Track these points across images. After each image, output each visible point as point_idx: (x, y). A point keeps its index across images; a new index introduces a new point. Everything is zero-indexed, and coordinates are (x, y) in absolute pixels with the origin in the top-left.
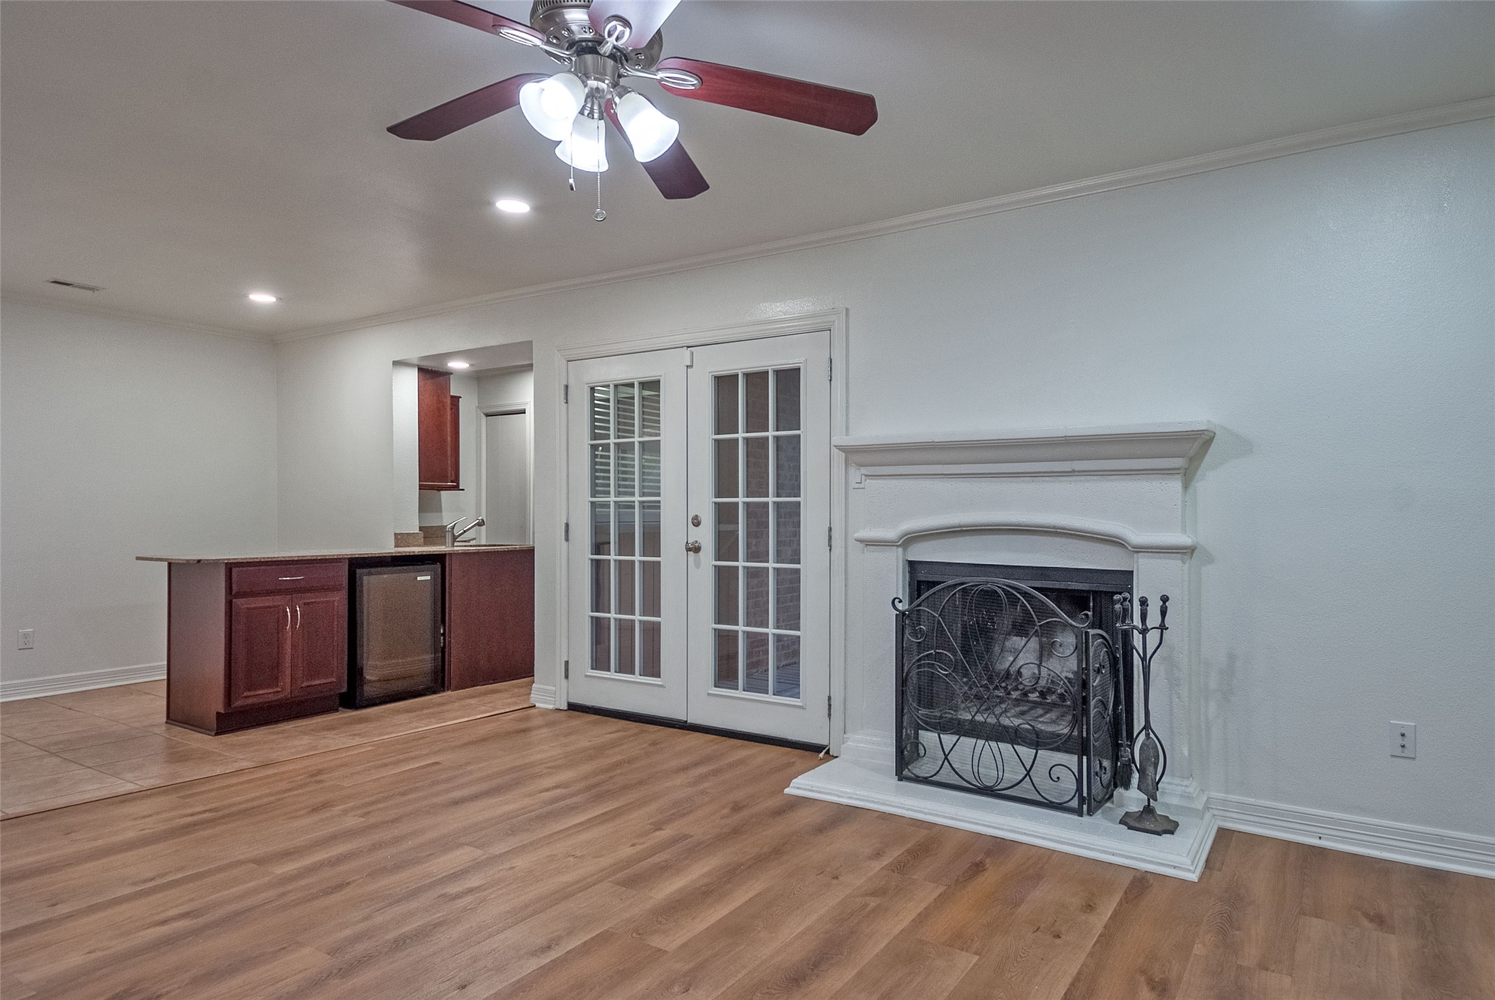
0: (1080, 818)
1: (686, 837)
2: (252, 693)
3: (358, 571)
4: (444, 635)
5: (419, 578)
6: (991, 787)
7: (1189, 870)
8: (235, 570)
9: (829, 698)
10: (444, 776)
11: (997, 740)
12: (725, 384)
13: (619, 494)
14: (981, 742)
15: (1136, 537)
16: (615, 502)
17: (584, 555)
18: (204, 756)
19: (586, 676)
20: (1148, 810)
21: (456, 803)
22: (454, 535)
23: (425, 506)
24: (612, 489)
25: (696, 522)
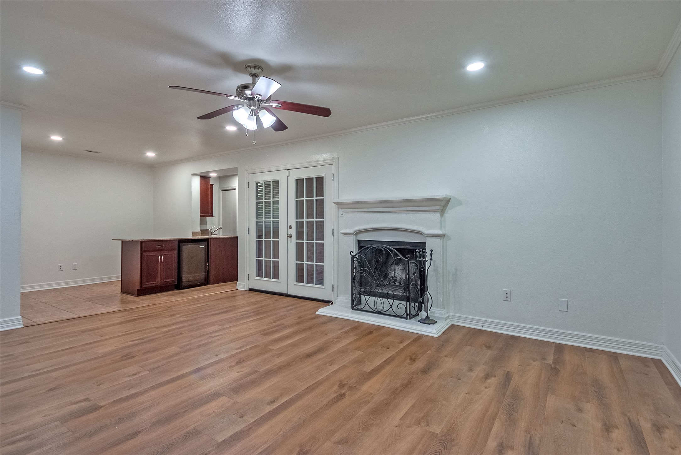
0: (407, 320)
1: (283, 324)
2: (148, 283)
3: (181, 244)
4: (208, 266)
5: (200, 247)
6: (380, 311)
7: (435, 334)
8: (143, 243)
9: (333, 285)
10: (209, 308)
11: (382, 298)
12: (299, 182)
13: (266, 218)
14: (377, 298)
15: (426, 232)
16: (264, 221)
17: (255, 239)
18: (135, 302)
19: (255, 279)
20: (427, 317)
21: (213, 315)
22: (211, 232)
23: (202, 222)
24: (263, 216)
25: (291, 228)
